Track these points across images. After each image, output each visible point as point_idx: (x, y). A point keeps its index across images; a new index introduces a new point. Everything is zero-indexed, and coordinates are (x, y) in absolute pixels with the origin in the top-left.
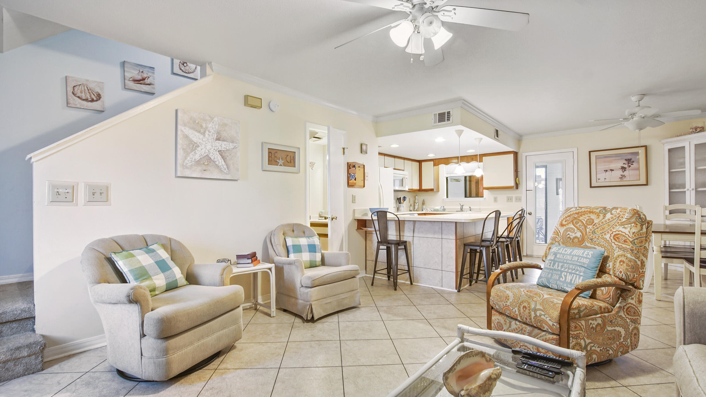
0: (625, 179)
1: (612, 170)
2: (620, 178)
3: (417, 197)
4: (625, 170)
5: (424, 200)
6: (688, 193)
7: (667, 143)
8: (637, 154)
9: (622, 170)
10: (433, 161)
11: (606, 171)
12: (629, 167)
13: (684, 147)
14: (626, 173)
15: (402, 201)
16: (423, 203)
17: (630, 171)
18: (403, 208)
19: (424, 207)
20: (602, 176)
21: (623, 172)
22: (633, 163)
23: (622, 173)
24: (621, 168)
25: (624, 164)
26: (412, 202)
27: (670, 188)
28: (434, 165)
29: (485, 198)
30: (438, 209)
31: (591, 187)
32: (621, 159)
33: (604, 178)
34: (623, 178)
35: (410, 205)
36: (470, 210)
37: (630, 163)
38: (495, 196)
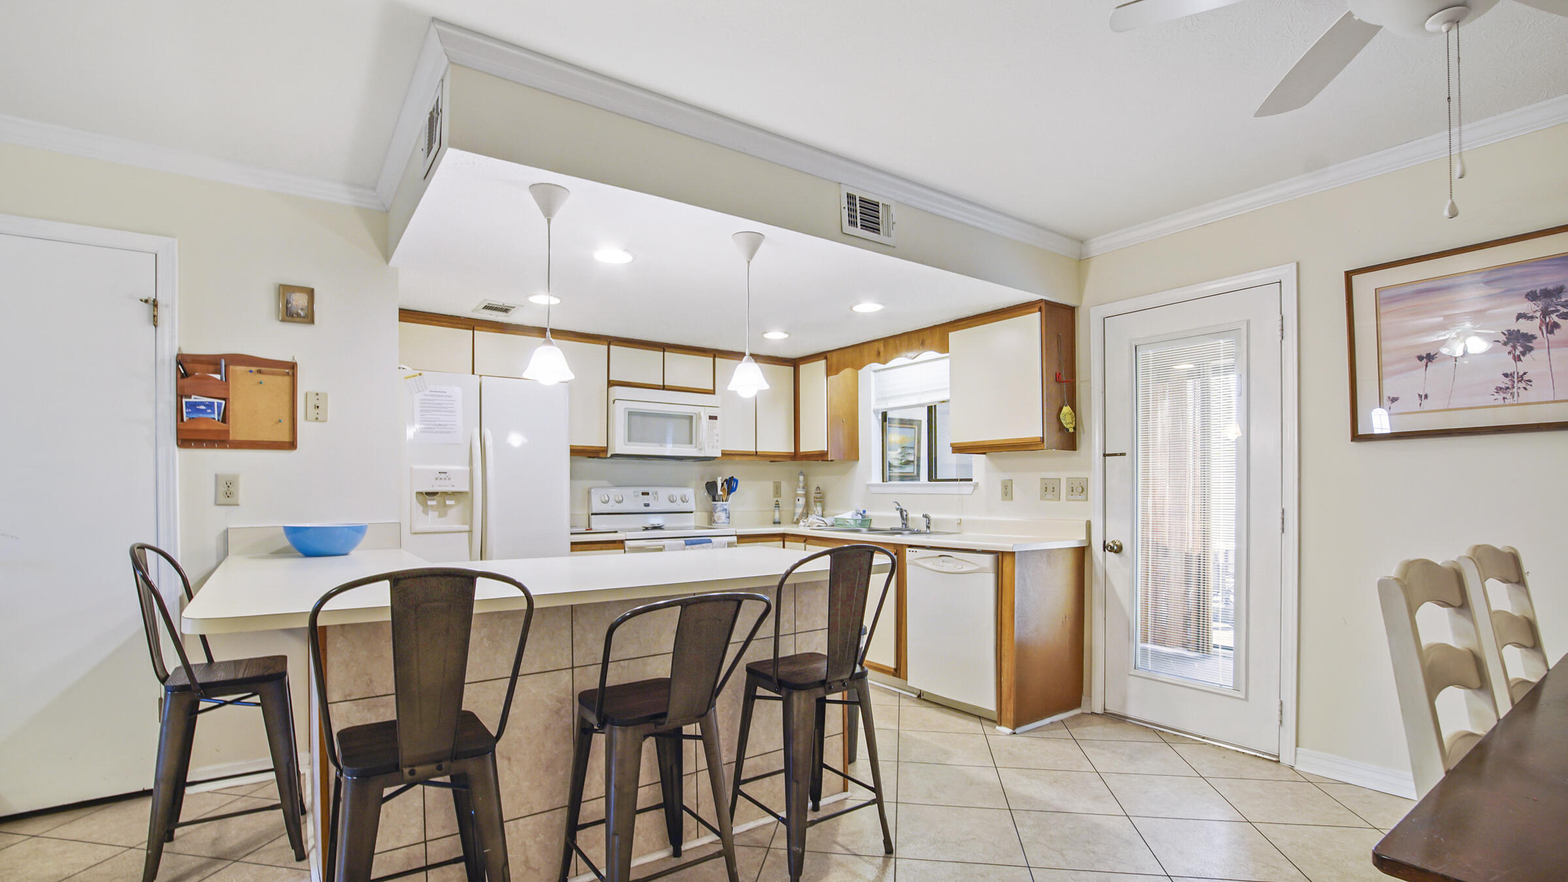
2: (1499, 389)
3: (801, 478)
4: (1528, 350)
5: (817, 488)
9: (1509, 348)
10: (826, 358)
11: (1428, 358)
12: (1551, 332)
14: (1532, 364)
15: (720, 492)
16: (815, 498)
17: (1548, 357)
21: (1517, 359)
23: (1511, 366)
24: (1504, 338)
25: (1520, 316)
29: (977, 484)
31: (1356, 438)
33: (1420, 396)
34: (1515, 390)
35: (775, 503)
36: (928, 527)
37: (1558, 311)
38: (1007, 476)
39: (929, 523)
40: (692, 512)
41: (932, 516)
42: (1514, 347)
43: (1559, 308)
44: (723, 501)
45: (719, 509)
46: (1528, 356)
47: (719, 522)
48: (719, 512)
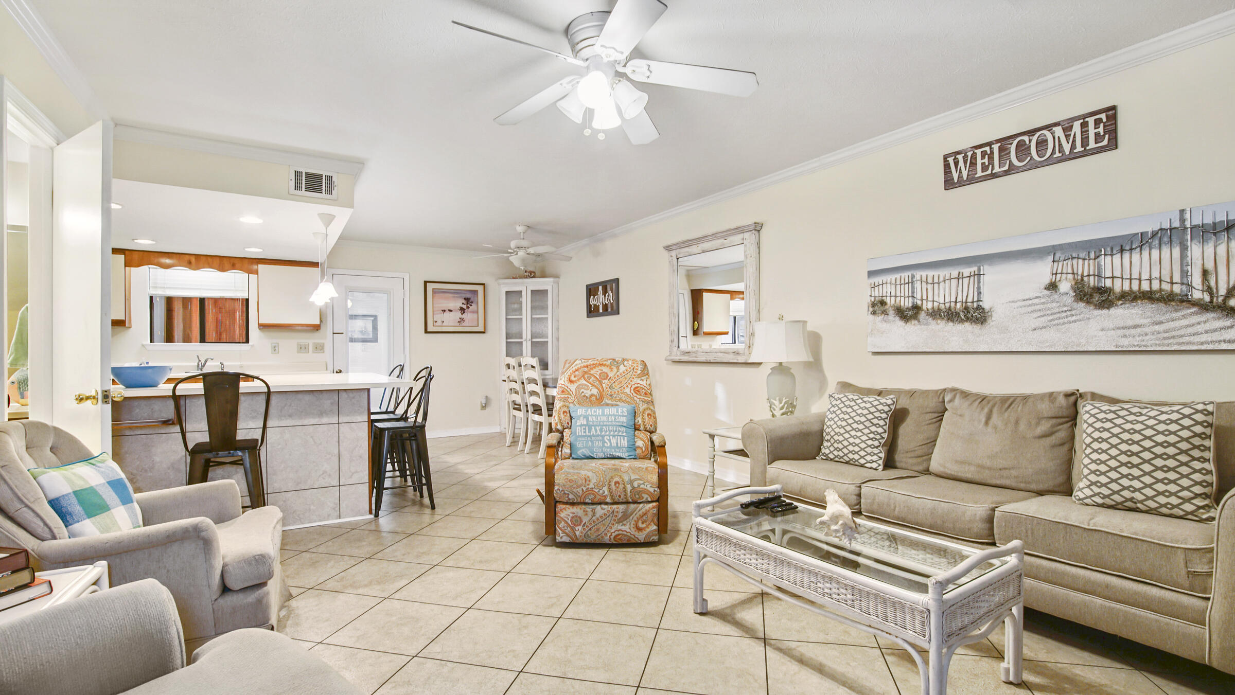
0: (463, 324)
1: (450, 311)
2: (459, 322)
4: (464, 312)
6: (524, 344)
7: (504, 284)
8: (475, 292)
9: (460, 311)
10: (125, 254)
11: (444, 311)
12: (468, 308)
13: (521, 291)
14: (465, 316)
17: (470, 314)
20: (439, 317)
21: (462, 314)
22: (472, 304)
23: (461, 316)
24: (459, 308)
25: (463, 303)
27: (507, 338)
28: (127, 264)
29: (252, 346)
31: (426, 332)
32: (460, 297)
33: (441, 321)
34: (461, 322)
38: (274, 342)
39: (224, 367)
41: (225, 364)
42: (462, 311)
43: (470, 303)
46: (464, 314)
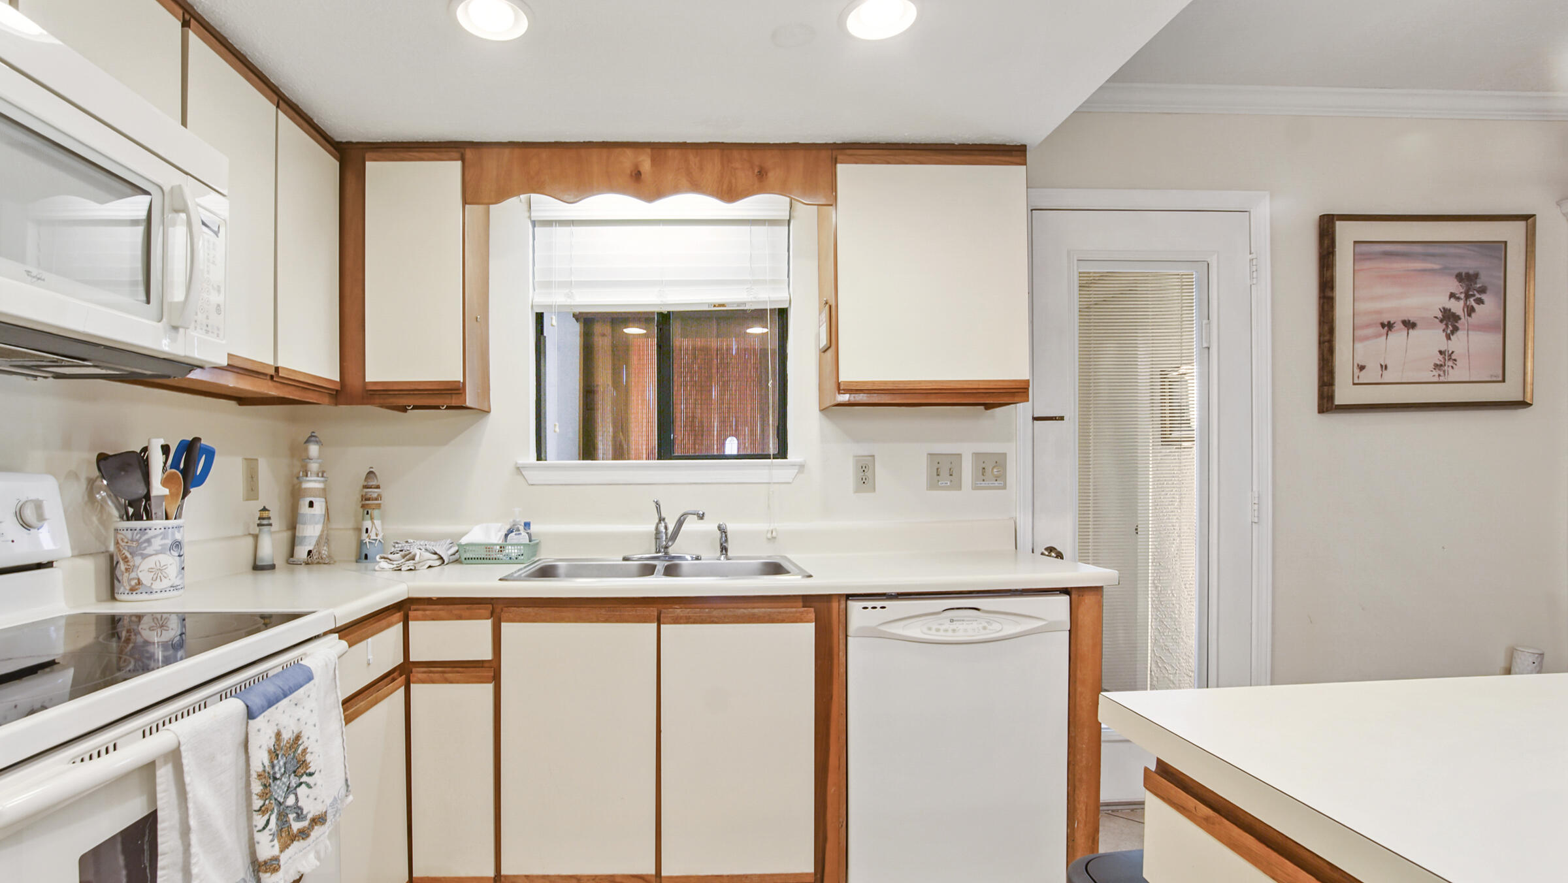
0: (1453, 375)
1: (1409, 325)
2: (1437, 366)
3: (314, 450)
4: (1456, 329)
5: (371, 474)
8: (1496, 249)
9: (1443, 326)
10: (463, 159)
11: (1389, 326)
12: (1469, 315)
14: (1458, 344)
15: (158, 489)
16: (365, 498)
17: (1473, 336)
18: (170, 562)
19: (377, 528)
20: (1374, 350)
21: (1448, 338)
22: (1483, 297)
23: (1444, 344)
24: (1440, 315)
25: (1452, 295)
26: (271, 494)
28: (469, 196)
29: (801, 467)
30: (488, 547)
31: (1328, 407)
32: (1444, 271)
33: (1381, 366)
34: (1446, 368)
35: (258, 515)
36: (724, 549)
37: (1474, 295)
38: (864, 449)
39: (726, 541)
40: (49, 565)
41: (731, 527)
42: (1447, 325)
43: (1476, 293)
44: (167, 518)
45: (157, 544)
46: (1455, 336)
47: (157, 586)
48: (157, 553)
